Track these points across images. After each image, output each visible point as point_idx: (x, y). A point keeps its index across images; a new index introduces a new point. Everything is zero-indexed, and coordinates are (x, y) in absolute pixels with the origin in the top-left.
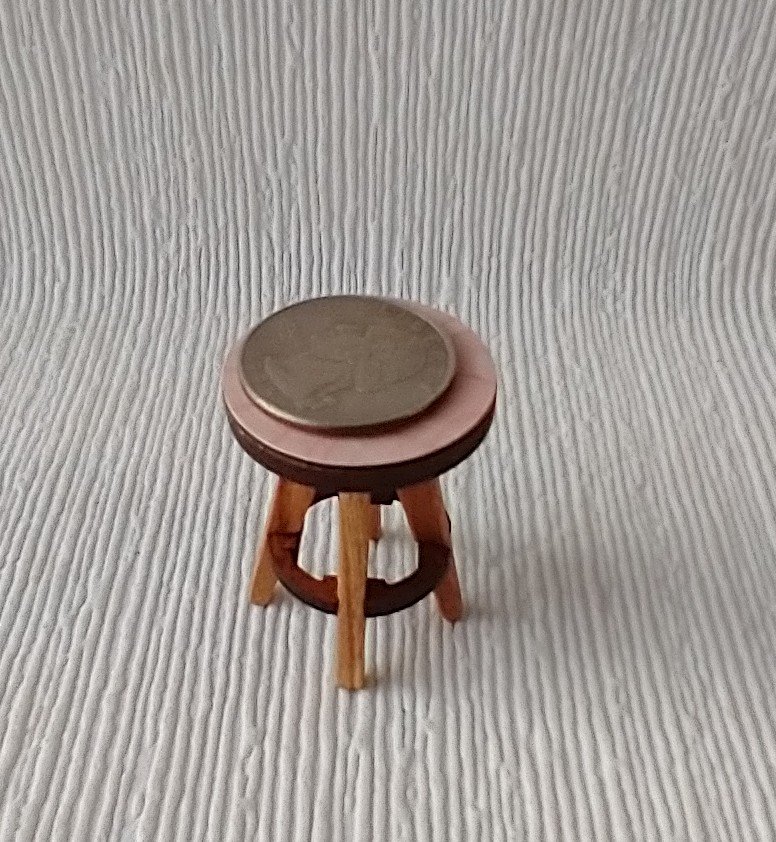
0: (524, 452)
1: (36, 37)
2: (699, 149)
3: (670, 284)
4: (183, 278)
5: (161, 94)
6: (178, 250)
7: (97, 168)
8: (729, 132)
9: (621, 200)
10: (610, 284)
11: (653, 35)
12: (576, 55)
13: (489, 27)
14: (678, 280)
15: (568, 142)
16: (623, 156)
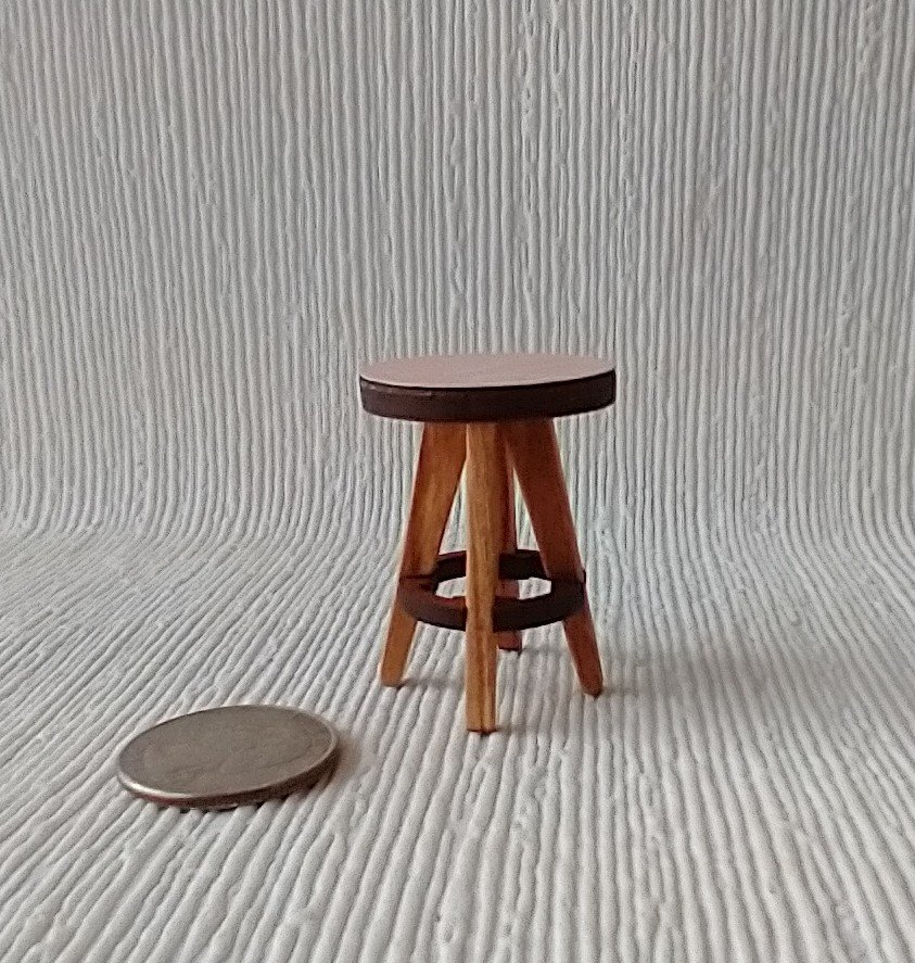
2: (831, 376)
3: (822, 510)
5: (338, 335)
7: (275, 407)
8: (856, 357)
9: (765, 428)
10: (763, 512)
11: (772, 269)
12: (707, 289)
13: (628, 267)
14: (829, 507)
15: (709, 372)
16: (762, 389)
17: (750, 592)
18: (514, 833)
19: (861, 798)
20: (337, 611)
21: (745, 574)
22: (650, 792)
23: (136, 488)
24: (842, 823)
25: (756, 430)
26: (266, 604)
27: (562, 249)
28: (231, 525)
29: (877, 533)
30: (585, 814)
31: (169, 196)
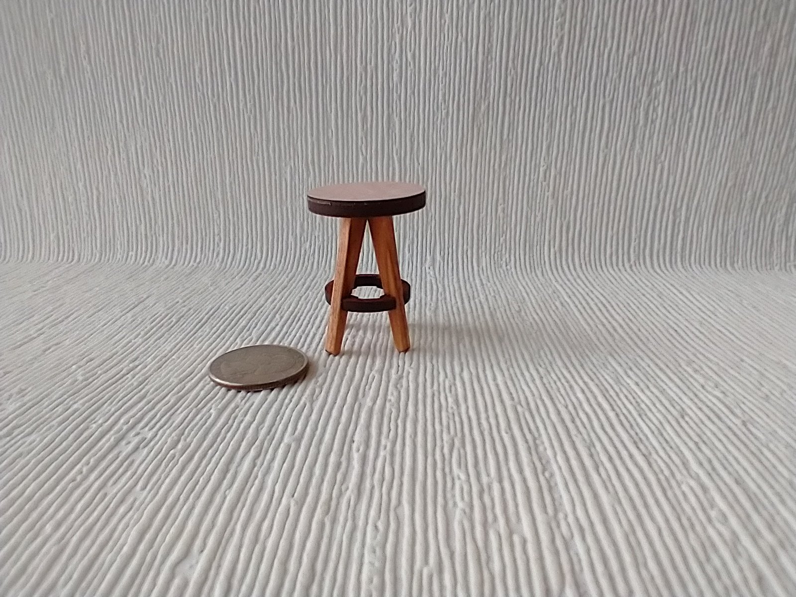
0: (463, 303)
1: (260, 152)
2: (537, 195)
3: (532, 258)
4: (311, 258)
5: (308, 175)
6: (311, 246)
7: (279, 209)
8: (549, 187)
10: (504, 259)
11: (510, 145)
13: (443, 143)
14: (535, 257)
15: (480, 193)
16: (504, 200)
17: (497, 297)
18: (388, 405)
19: (548, 391)
20: (307, 304)
21: (495, 288)
22: (450, 387)
23: (216, 246)
24: (539, 403)
25: (501, 221)
26: (275, 300)
27: (412, 136)
28: (259, 263)
29: (557, 269)
30: (420, 396)
31: (231, 110)
